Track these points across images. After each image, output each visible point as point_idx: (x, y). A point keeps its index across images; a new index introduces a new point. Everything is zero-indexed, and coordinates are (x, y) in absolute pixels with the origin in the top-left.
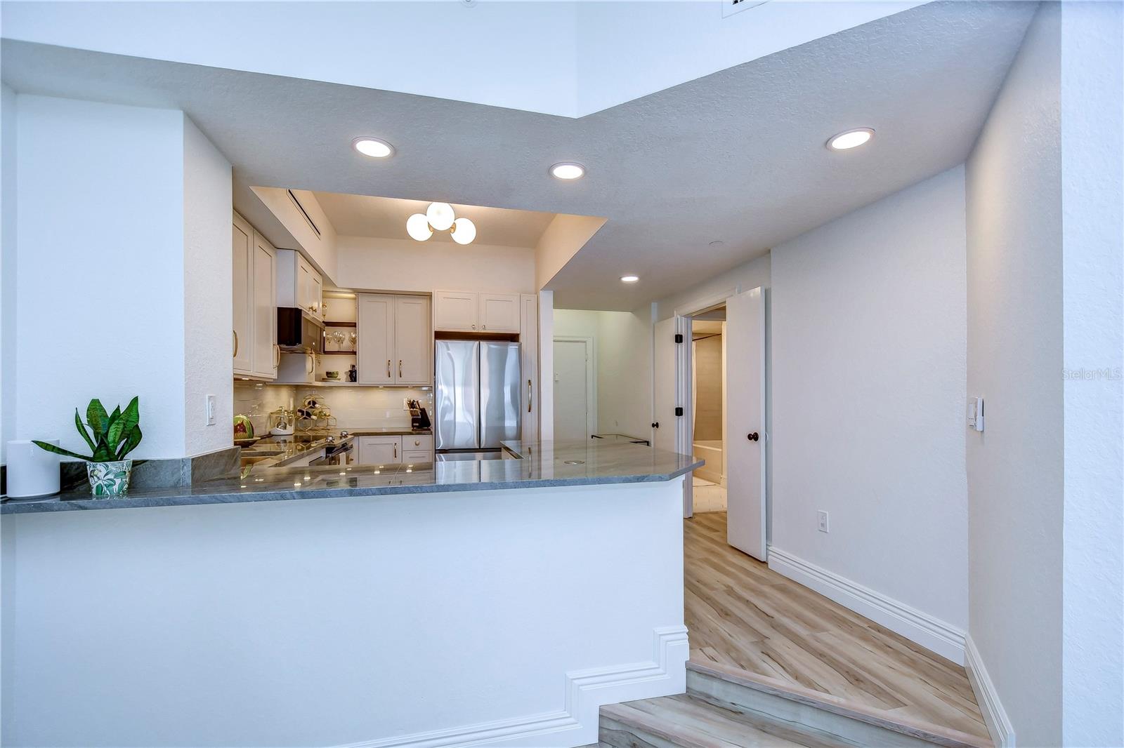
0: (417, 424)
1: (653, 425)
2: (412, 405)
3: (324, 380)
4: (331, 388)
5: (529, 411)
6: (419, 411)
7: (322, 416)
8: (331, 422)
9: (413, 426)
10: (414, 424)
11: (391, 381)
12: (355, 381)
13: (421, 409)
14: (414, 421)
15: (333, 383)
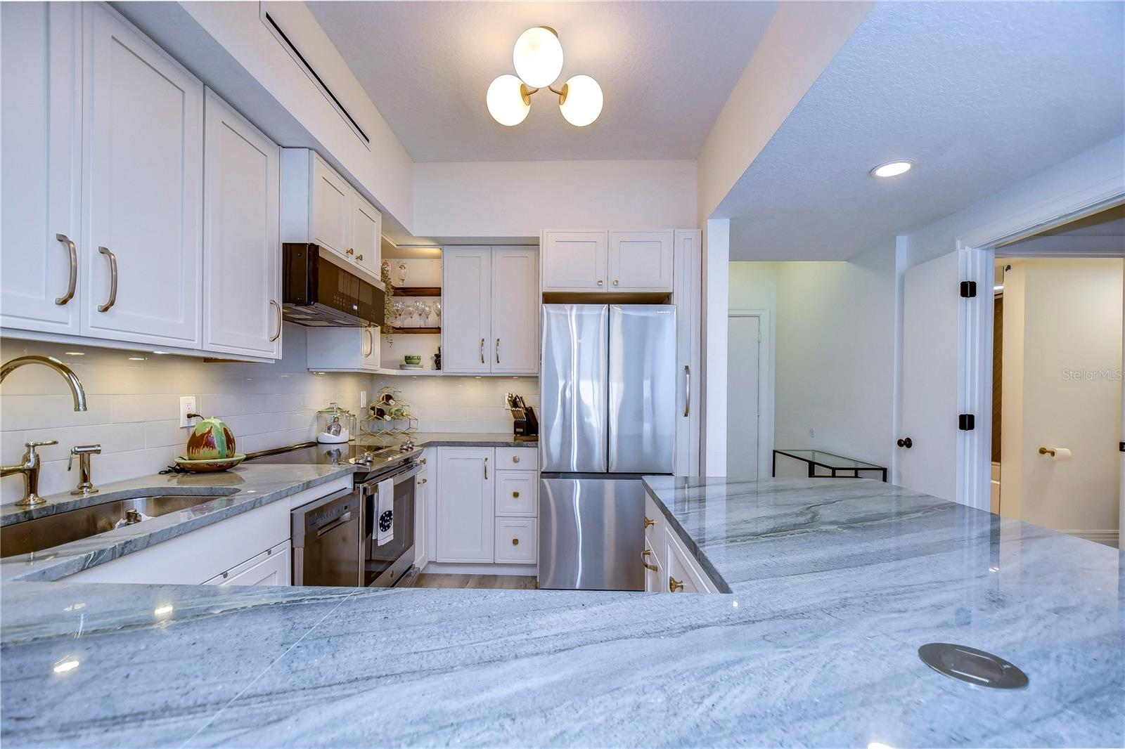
0: (522, 430)
1: (900, 443)
2: (514, 402)
3: (402, 367)
4: (410, 377)
5: (686, 415)
6: (523, 411)
7: (398, 415)
8: (413, 424)
9: (516, 433)
10: (517, 430)
11: (484, 369)
12: (440, 369)
13: (526, 409)
14: (517, 425)
15: (412, 371)
